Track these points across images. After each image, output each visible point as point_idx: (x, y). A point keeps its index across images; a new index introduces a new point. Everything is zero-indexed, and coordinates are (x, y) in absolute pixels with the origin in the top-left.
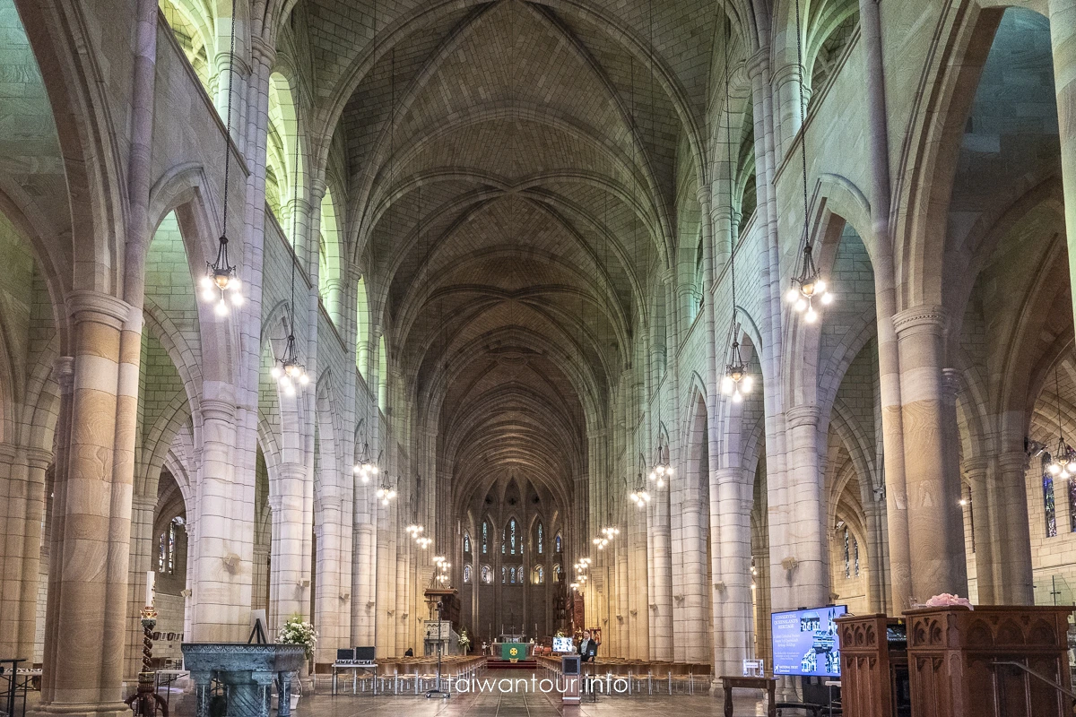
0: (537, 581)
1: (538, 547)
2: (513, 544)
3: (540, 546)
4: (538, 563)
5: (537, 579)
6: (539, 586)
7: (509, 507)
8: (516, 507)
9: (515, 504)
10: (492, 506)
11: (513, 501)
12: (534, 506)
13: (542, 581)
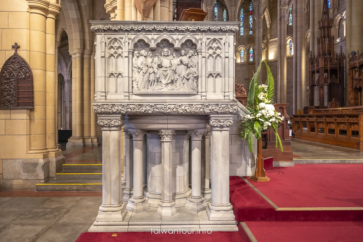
0: (239, 61)
3: (242, 29)
4: (241, 45)
5: (239, 59)
6: (241, 65)
13: (244, 60)
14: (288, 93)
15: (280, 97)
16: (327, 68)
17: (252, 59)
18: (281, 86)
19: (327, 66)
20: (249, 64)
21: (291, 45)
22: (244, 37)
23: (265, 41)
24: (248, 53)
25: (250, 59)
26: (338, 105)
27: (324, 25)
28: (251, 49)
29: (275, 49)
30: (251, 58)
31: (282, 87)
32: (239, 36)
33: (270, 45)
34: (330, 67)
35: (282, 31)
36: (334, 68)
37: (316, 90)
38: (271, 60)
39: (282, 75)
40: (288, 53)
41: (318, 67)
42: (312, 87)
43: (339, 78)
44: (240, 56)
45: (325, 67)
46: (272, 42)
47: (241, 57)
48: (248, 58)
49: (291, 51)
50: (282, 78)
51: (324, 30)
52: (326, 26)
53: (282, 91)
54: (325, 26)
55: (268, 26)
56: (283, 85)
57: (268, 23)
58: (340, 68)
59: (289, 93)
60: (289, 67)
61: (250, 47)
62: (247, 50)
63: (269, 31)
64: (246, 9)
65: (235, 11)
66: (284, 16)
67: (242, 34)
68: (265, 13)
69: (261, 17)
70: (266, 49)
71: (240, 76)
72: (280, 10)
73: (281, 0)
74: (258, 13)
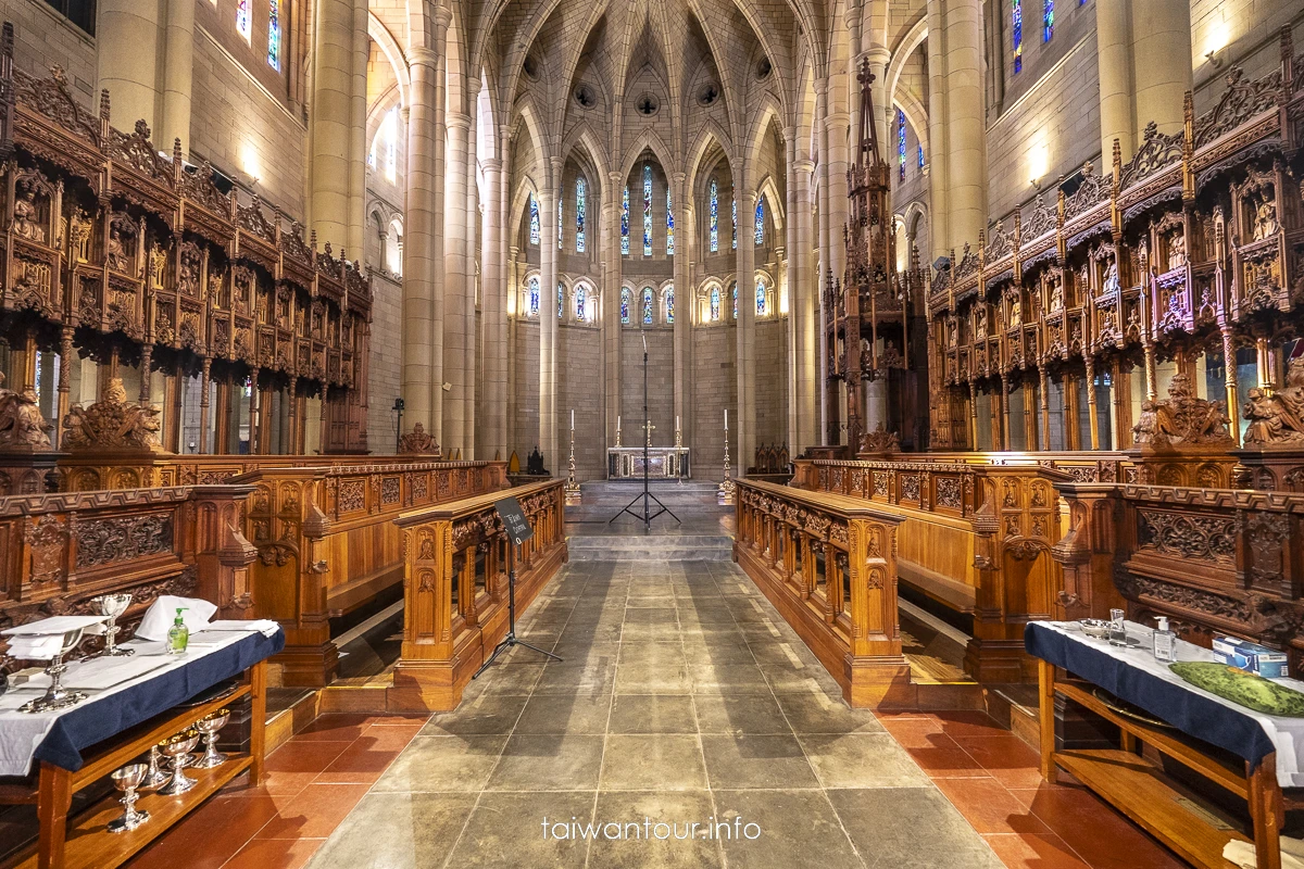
0: (706, 317)
1: (707, 238)
2: (649, 234)
3: (714, 234)
4: (710, 275)
5: (707, 312)
6: (713, 328)
7: (638, 119)
8: (655, 119)
9: (653, 112)
10: (596, 113)
11: (647, 107)
12: (704, 112)
13: (720, 316)
16: (868, 320)
17: (738, 313)
18: (797, 382)
19: (869, 313)
20: (730, 326)
22: (719, 253)
23: (770, 265)
24: (730, 298)
25: (734, 314)
26: (895, 444)
27: (860, 184)
28: (736, 286)
30: (735, 309)
31: (800, 383)
32: (708, 254)
33: (780, 275)
34: (876, 316)
35: (800, 231)
36: (889, 321)
37: (871, 394)
38: (782, 316)
39: (800, 352)
41: (842, 318)
42: (833, 380)
43: (909, 352)
44: (709, 305)
45: (862, 318)
48: (730, 309)
50: (800, 361)
51: (863, 198)
52: (866, 184)
53: (801, 398)
54: (863, 187)
55: (778, 226)
56: (804, 381)
57: (776, 216)
58: (911, 318)
61: (734, 279)
62: (726, 289)
63: (779, 238)
64: (723, 183)
65: (684, 184)
66: (804, 192)
67: (714, 249)
68: (767, 190)
69: (750, 199)
70: (773, 285)
71: (706, 357)
72: (794, 173)
73: (794, 148)
74: (743, 187)
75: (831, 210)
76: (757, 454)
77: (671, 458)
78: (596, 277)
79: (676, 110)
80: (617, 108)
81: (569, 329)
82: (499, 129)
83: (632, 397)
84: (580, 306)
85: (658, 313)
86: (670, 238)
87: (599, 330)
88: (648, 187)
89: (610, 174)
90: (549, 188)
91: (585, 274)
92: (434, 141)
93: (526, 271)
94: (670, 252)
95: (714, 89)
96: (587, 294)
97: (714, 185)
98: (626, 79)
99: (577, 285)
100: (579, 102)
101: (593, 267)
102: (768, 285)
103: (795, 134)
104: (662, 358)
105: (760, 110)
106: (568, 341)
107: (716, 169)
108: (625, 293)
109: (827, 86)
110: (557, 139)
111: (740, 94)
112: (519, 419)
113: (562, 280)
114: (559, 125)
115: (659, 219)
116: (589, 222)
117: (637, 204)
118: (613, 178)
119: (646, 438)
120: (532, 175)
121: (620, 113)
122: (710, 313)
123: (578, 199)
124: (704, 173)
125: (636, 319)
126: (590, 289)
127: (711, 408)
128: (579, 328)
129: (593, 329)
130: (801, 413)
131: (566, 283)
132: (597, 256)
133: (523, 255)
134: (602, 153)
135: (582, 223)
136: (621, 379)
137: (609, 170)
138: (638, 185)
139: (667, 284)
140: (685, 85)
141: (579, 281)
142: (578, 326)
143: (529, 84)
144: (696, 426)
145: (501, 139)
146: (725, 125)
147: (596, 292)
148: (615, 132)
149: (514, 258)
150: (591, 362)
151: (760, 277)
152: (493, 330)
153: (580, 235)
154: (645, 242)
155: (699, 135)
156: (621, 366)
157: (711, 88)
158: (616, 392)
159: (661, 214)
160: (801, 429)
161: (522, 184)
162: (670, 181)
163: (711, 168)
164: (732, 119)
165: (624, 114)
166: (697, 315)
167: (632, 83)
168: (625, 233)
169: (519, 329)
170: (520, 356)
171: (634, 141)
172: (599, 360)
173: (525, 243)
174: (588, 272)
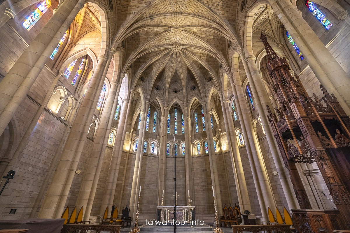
0: (196, 153)
1: (195, 128)
2: (176, 127)
3: (197, 127)
4: (196, 139)
5: (196, 152)
6: (198, 157)
7: (173, 94)
8: (178, 94)
9: (177, 93)
10: (161, 92)
11: (176, 92)
12: (192, 92)
13: (201, 153)
14: (248, 185)
15: (239, 189)
17: (208, 151)
18: (237, 175)
20: (205, 156)
21: (240, 136)
22: (199, 133)
23: (217, 135)
24: (204, 146)
25: (206, 152)
27: (276, 66)
28: (206, 143)
29: (227, 141)
30: (206, 150)
31: (239, 176)
32: (195, 133)
33: (221, 138)
38: (225, 151)
39: (236, 162)
40: (239, 143)
41: (293, 121)
45: (309, 118)
46: (223, 135)
47: (198, 150)
48: (204, 150)
49: (241, 142)
50: (237, 166)
51: (279, 72)
52: (280, 65)
54: (278, 67)
55: (218, 123)
57: (217, 120)
59: (250, 184)
60: (243, 156)
61: (205, 140)
62: (202, 143)
63: (219, 127)
64: (199, 113)
65: (187, 110)
66: (228, 108)
67: (197, 132)
68: (213, 112)
69: (209, 113)
70: (219, 142)
71: (197, 167)
72: (224, 103)
73: (222, 96)
74: (206, 110)
75: (242, 108)
76: (223, 209)
77: (187, 211)
78: (159, 140)
79: (184, 91)
80: (167, 91)
81: (148, 157)
82: (130, 91)
83: (170, 183)
84: (152, 149)
85: (179, 152)
86: (183, 128)
87: (158, 158)
88: (176, 114)
89: (164, 108)
90: (145, 110)
91: (155, 139)
92: (100, 80)
93: (135, 137)
94: (183, 133)
95: (195, 87)
96: (155, 145)
97: (196, 114)
98: (170, 84)
99: (152, 142)
100: (156, 89)
101: (158, 136)
102: (216, 142)
103: (222, 93)
104: (181, 168)
105: (210, 90)
106: (147, 161)
107: (196, 109)
108: (168, 145)
109: (232, 75)
110: (149, 97)
111: (203, 87)
112: (125, 192)
113: (147, 140)
114: (149, 94)
115: (179, 123)
116: (157, 124)
117: (173, 119)
118: (165, 109)
119: (175, 201)
120: (140, 108)
121: (168, 92)
122: (197, 152)
123: (155, 117)
124: (193, 110)
125: (172, 154)
126: (156, 144)
127: (200, 188)
128: (151, 157)
129: (157, 157)
130: (242, 189)
131: (148, 141)
132: (159, 134)
133: (135, 132)
134: (162, 102)
135: (155, 124)
136: (166, 175)
137: (164, 106)
138: (173, 114)
139: (182, 142)
140: (187, 85)
141: (153, 141)
142: (152, 156)
143: (141, 83)
144: (194, 196)
145: (130, 94)
146: (199, 94)
147: (158, 145)
148: (166, 97)
149: (131, 133)
150: (155, 169)
151: (214, 139)
152: (116, 153)
153: (154, 127)
154: (175, 130)
155: (192, 98)
156: (166, 171)
157: (194, 86)
158: (163, 180)
159: (180, 121)
160: (243, 197)
161: (137, 111)
162: (183, 110)
163: (195, 109)
164: (201, 92)
165: (169, 92)
166: (193, 152)
167: (171, 86)
168: (169, 127)
169: (130, 156)
170: (129, 166)
171: (172, 100)
172: (158, 168)
173: (136, 129)
174: (156, 138)
